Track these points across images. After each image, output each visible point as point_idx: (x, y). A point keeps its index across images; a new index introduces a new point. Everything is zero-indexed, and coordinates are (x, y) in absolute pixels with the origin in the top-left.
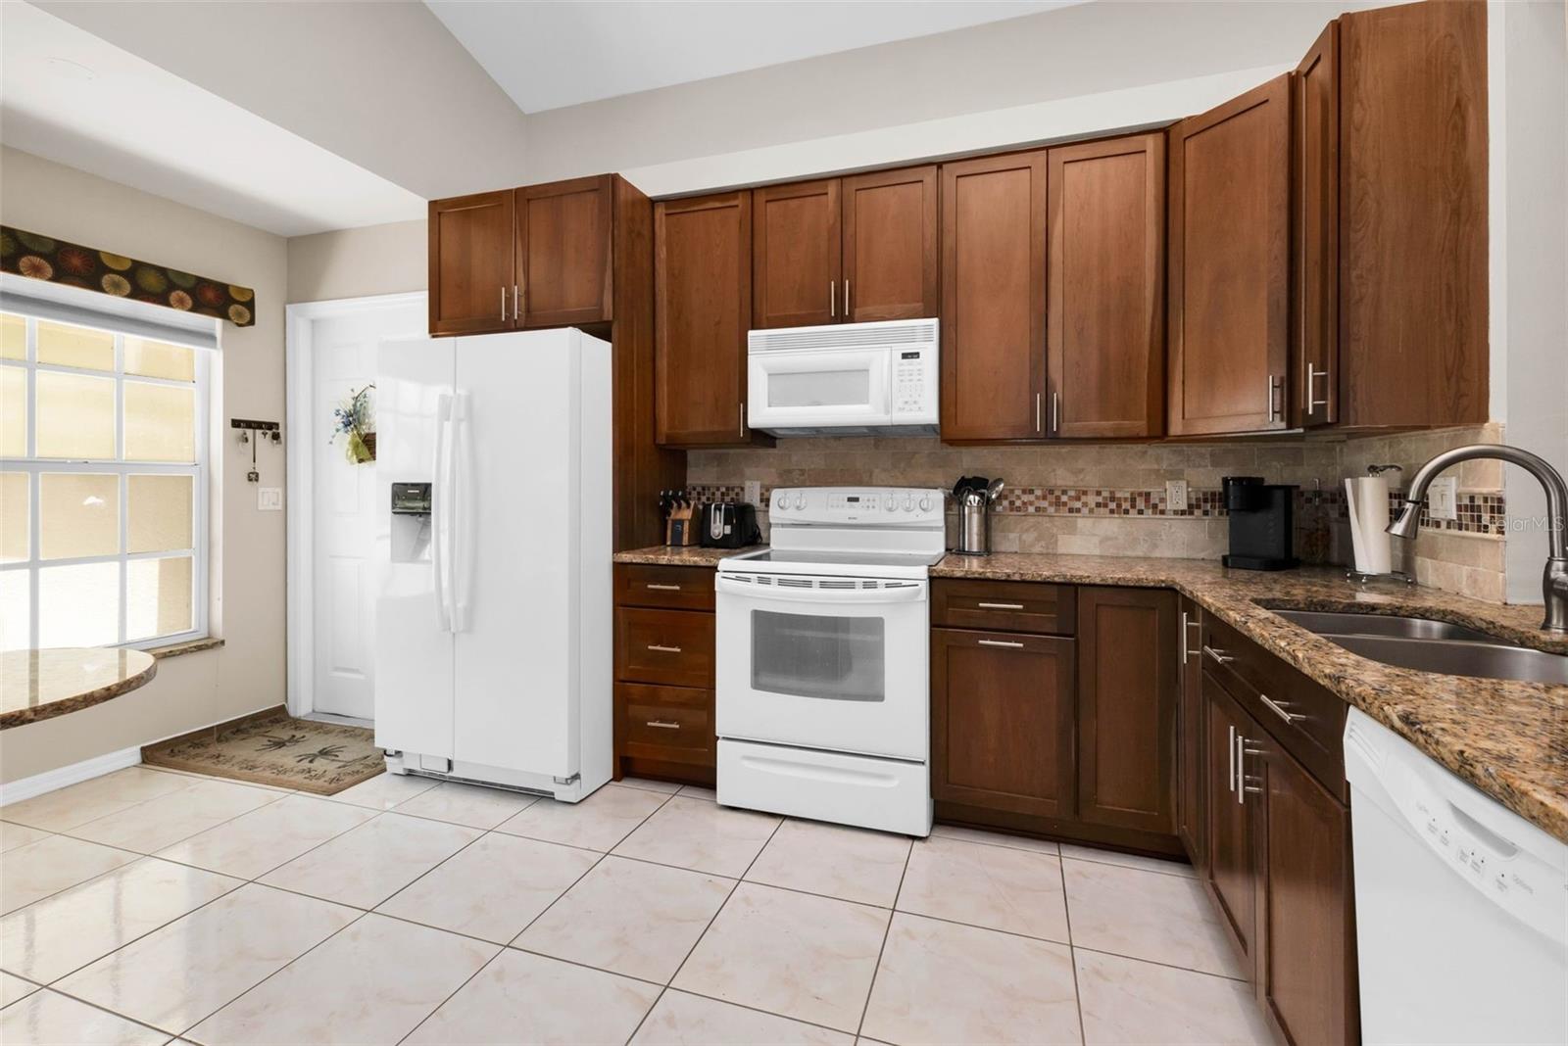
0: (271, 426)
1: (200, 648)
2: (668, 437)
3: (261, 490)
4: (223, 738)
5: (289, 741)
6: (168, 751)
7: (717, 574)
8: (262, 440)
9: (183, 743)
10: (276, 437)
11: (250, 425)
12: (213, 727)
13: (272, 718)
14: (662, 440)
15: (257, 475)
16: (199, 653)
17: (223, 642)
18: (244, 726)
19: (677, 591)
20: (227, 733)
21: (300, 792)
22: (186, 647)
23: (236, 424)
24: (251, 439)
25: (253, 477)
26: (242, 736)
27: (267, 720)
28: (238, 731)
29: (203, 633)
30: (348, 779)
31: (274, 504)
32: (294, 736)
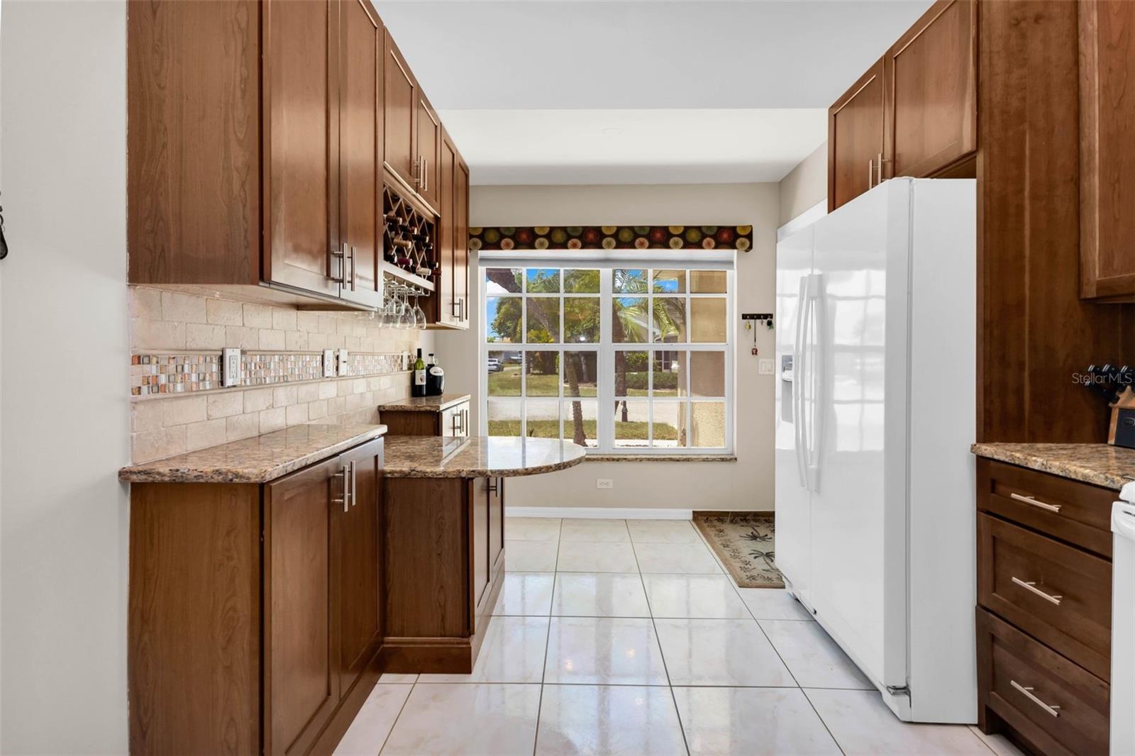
0: (766, 316)
1: (723, 460)
2: (1100, 286)
3: (760, 361)
4: (734, 521)
5: (760, 538)
6: (705, 518)
7: (1115, 504)
8: (760, 325)
9: (715, 516)
10: (770, 324)
11: (753, 317)
12: (728, 512)
13: (767, 518)
14: (1091, 292)
15: (756, 351)
16: (723, 462)
17: (736, 459)
18: (748, 518)
19: (1053, 512)
20: (738, 519)
21: (729, 576)
22: (715, 457)
23: (744, 317)
24: (753, 327)
25: (755, 352)
26: (745, 524)
27: (763, 518)
28: (745, 519)
29: (729, 451)
30: (760, 581)
31: (769, 371)
32: (766, 535)
